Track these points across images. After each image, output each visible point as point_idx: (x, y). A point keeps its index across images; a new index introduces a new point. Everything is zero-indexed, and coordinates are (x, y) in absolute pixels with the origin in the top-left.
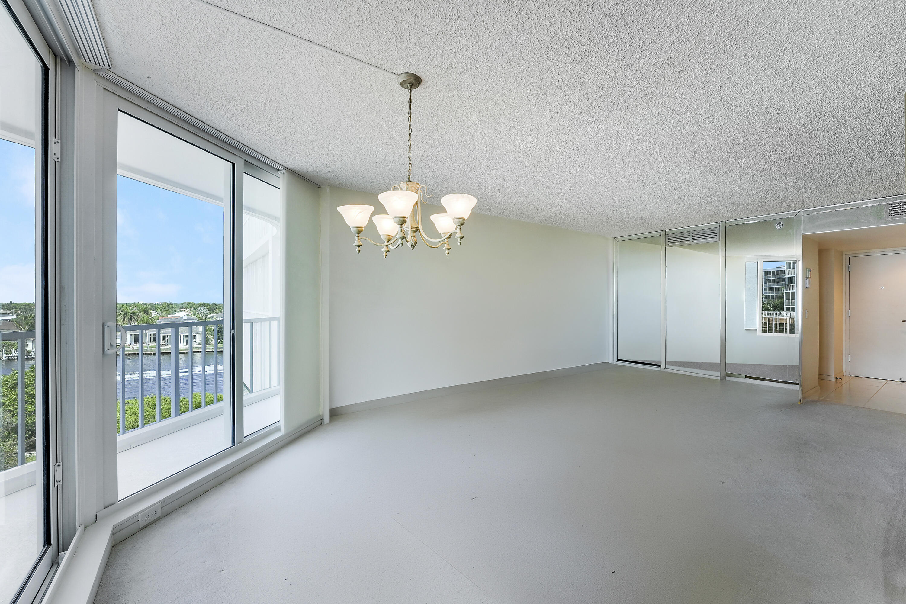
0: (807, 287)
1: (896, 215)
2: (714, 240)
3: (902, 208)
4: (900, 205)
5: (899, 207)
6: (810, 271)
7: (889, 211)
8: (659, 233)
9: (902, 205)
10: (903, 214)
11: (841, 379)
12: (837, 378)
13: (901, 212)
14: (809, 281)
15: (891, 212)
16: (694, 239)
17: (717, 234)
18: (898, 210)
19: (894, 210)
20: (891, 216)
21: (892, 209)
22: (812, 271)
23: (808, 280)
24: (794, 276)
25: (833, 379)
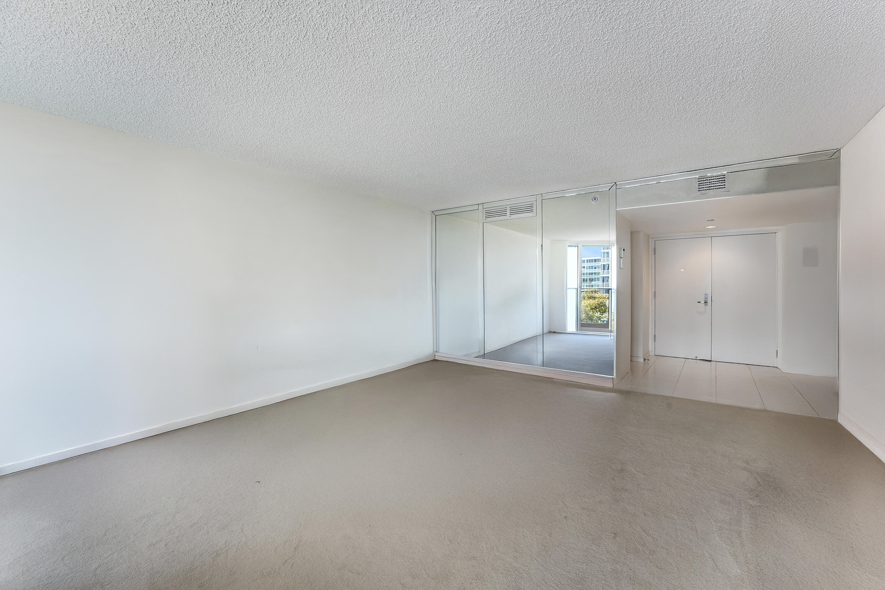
0: (621, 267)
1: (704, 190)
2: (530, 214)
3: (710, 182)
4: (708, 180)
5: (706, 181)
6: (624, 250)
7: (697, 186)
8: (476, 207)
9: (709, 180)
10: (710, 189)
11: (648, 360)
12: (645, 360)
13: (708, 187)
14: (623, 261)
15: (699, 187)
16: (511, 214)
17: (534, 209)
18: (706, 185)
19: (702, 184)
20: (700, 191)
21: (700, 184)
22: (625, 250)
23: (621, 260)
24: (608, 263)
25: (642, 360)
